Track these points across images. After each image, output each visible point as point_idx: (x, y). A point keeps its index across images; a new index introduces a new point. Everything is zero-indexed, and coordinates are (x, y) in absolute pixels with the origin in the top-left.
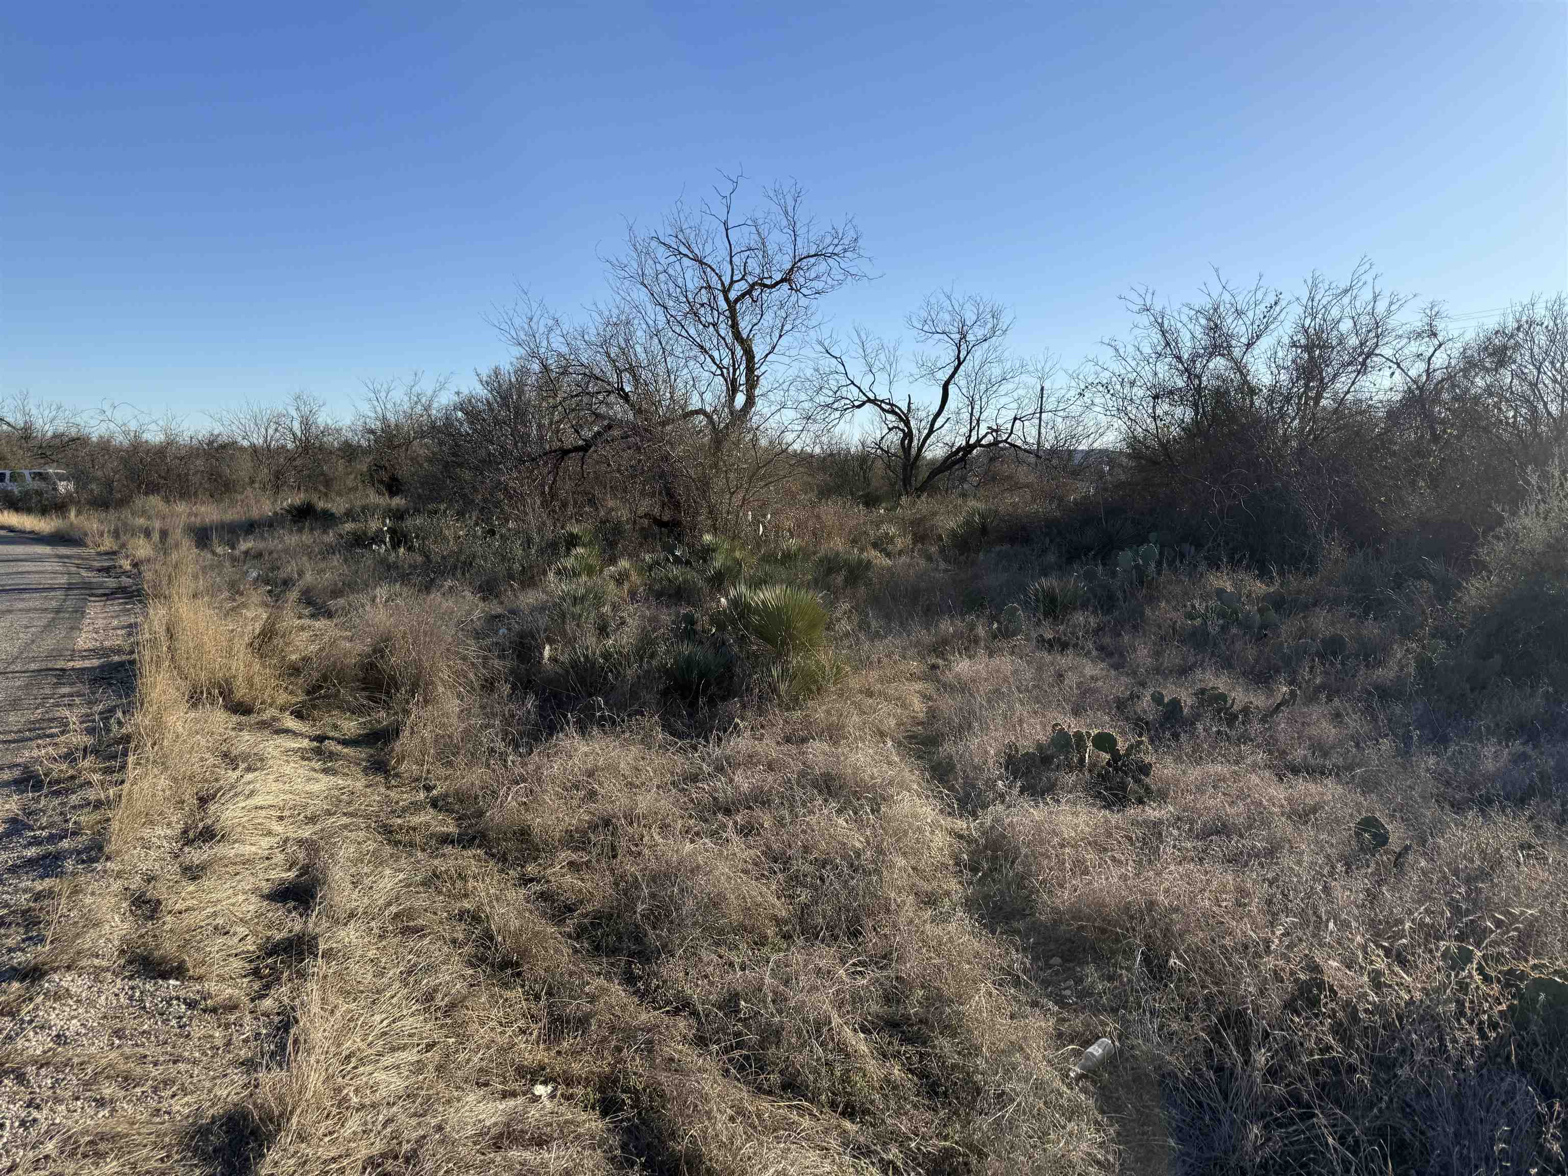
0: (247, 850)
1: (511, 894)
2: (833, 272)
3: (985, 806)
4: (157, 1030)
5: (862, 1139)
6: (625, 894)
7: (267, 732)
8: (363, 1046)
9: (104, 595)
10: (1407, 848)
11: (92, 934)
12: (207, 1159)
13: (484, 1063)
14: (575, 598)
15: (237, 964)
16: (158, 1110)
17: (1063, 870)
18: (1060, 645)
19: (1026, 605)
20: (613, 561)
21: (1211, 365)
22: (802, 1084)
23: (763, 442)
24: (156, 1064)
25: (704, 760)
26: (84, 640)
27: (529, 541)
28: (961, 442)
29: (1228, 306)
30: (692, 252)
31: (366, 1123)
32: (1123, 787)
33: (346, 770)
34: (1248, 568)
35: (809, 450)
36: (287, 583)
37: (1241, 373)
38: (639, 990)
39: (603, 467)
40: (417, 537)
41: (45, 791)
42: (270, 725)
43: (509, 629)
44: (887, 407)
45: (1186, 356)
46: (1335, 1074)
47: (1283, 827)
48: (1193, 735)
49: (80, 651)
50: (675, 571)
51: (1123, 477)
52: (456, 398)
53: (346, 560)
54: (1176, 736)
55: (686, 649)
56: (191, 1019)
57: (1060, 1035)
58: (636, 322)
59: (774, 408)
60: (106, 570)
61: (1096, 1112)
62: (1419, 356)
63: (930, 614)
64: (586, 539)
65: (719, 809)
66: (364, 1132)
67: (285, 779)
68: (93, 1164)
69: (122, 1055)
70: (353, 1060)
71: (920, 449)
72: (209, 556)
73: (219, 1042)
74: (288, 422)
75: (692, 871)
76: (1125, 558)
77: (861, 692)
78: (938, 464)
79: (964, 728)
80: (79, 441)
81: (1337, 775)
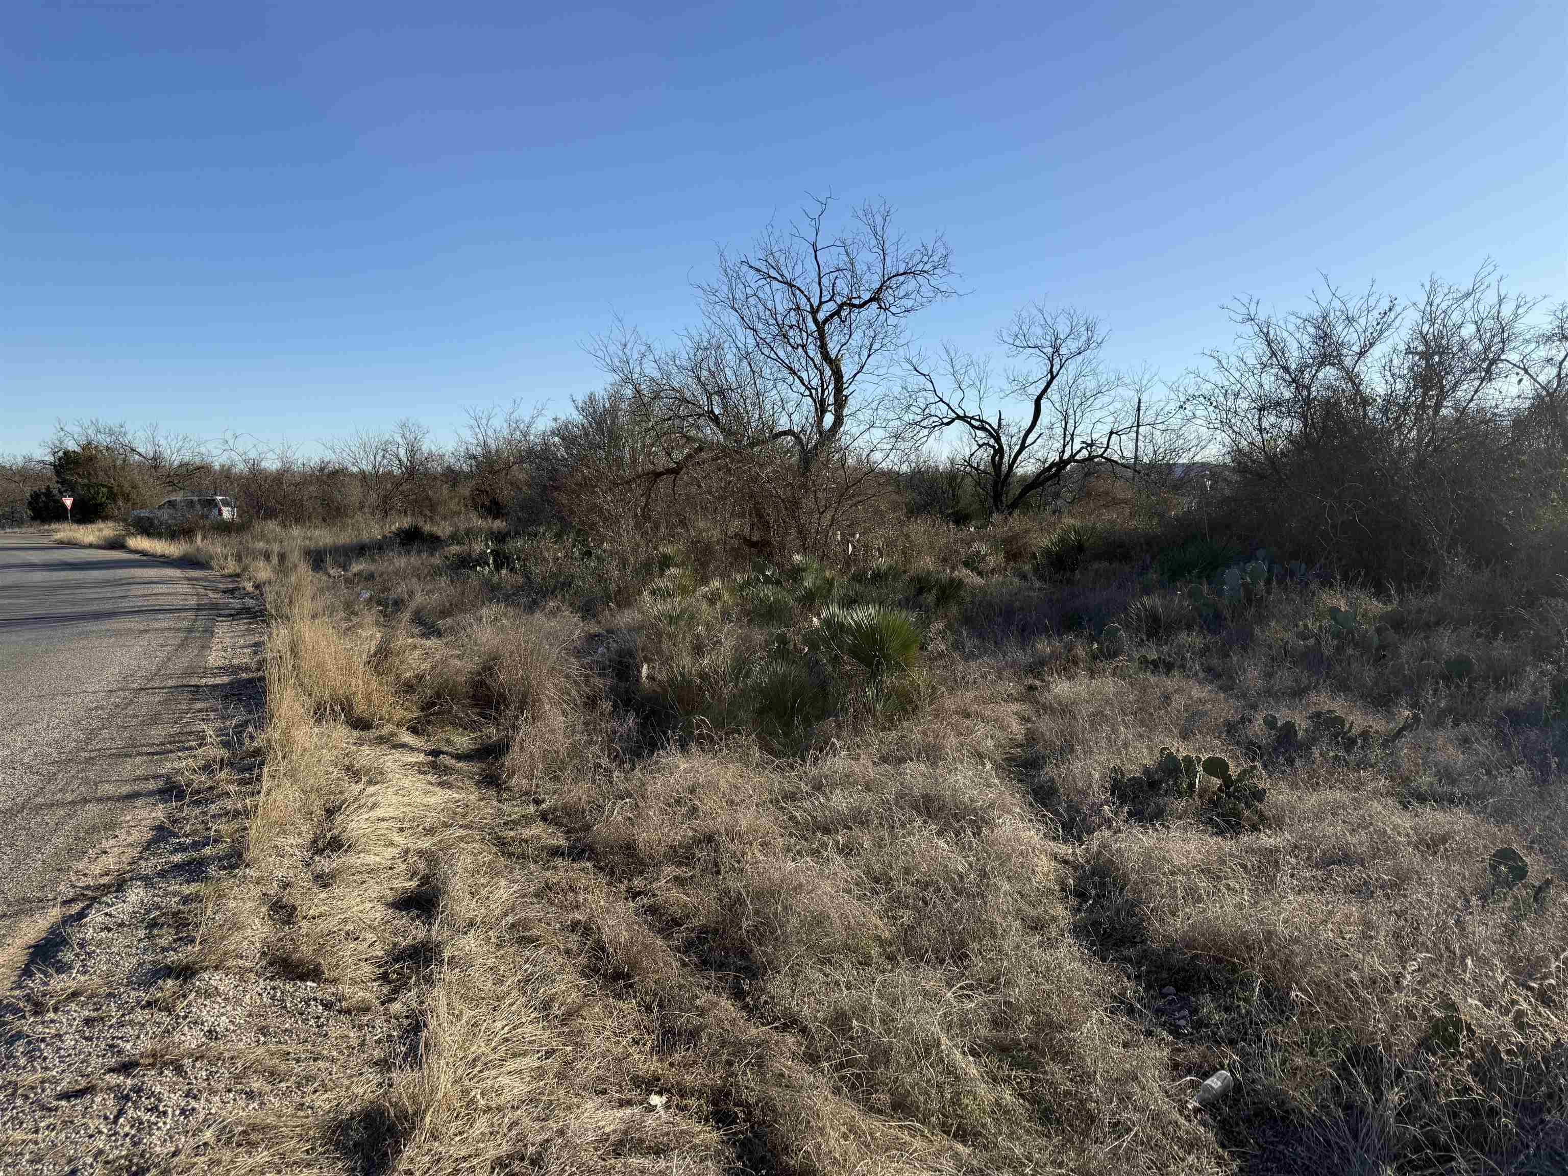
0: (371, 859)
1: (620, 906)
2: (923, 289)
3: (1090, 832)
4: (298, 1029)
5: (975, 1162)
6: (730, 910)
7: (385, 747)
8: (487, 1051)
9: (231, 615)
10: (1548, 883)
11: (237, 936)
12: (348, 1152)
13: (600, 1072)
14: (671, 618)
15: (367, 969)
16: (303, 1105)
17: (1174, 897)
18: (1164, 666)
19: (1127, 626)
20: (704, 581)
21: (1321, 375)
22: (912, 1104)
23: (851, 462)
24: (298, 1061)
25: (801, 779)
26: (214, 659)
27: (624, 563)
28: (1054, 457)
29: (1338, 313)
30: (782, 275)
31: (492, 1125)
32: (1238, 815)
33: (460, 784)
34: (1363, 586)
35: (896, 468)
36: (399, 604)
37: (1353, 383)
38: (747, 1005)
39: (694, 489)
40: (518, 559)
41: (187, 800)
42: (388, 740)
43: (608, 649)
44: (977, 424)
45: (1293, 366)
46: (1474, 1117)
47: (1409, 857)
48: (1309, 760)
49: (211, 669)
50: (767, 591)
51: (1227, 492)
52: (553, 424)
53: (452, 581)
54: (1291, 762)
55: (780, 668)
56: (328, 1019)
57: (1176, 1066)
58: (726, 345)
59: (862, 428)
60: (231, 592)
61: (1216, 1146)
62: (1549, 360)
63: (1026, 634)
64: (679, 560)
65: (818, 828)
66: (491, 1133)
67: (404, 792)
68: (246, 1152)
69: (268, 1051)
70: (479, 1064)
71: (1011, 466)
72: (324, 578)
73: (354, 1042)
74: (395, 449)
75: (795, 889)
76: (1232, 576)
77: (957, 713)
78: (1029, 481)
79: (1067, 749)
80: (203, 469)
81: (1468, 803)
